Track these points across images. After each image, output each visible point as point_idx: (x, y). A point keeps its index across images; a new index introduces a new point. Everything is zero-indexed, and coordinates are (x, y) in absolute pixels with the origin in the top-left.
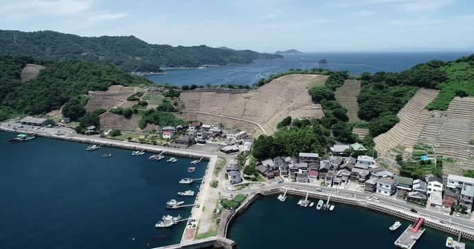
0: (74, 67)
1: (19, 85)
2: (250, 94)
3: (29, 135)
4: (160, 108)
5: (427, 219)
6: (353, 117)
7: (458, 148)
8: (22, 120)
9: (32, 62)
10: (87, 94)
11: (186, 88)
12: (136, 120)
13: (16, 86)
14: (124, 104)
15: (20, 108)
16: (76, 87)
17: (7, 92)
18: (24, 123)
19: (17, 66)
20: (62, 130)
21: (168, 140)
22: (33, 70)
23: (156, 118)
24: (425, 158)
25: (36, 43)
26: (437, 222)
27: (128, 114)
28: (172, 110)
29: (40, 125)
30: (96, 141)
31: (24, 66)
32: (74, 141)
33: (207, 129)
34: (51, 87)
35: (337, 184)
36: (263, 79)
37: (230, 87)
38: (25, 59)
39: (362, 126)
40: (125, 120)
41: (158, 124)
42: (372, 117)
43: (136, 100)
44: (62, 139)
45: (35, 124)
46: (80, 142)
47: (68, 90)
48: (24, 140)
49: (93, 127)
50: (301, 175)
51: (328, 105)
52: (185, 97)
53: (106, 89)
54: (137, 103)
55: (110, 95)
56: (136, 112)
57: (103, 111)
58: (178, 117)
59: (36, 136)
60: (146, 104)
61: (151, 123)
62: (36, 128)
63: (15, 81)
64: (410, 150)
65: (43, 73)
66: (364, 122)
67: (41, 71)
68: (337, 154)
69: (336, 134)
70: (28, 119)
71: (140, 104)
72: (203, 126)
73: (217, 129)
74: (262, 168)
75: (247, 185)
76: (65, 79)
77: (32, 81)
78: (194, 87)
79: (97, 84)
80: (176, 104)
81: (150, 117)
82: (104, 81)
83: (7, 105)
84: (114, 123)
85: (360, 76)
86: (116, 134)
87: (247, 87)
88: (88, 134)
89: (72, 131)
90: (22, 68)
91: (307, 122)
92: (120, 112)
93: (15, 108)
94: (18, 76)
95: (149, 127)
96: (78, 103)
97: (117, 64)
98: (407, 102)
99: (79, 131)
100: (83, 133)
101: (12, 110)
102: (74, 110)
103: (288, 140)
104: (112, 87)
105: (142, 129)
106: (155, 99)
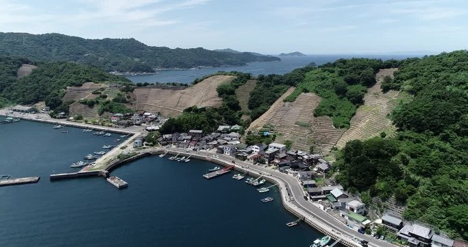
0: (60, 67)
1: (15, 81)
2: (187, 90)
3: (16, 118)
4: (115, 100)
5: (236, 166)
6: (244, 107)
7: (288, 127)
8: (14, 108)
9: (27, 62)
10: (66, 88)
11: (139, 85)
12: (97, 108)
13: (12, 82)
14: (89, 96)
15: (14, 100)
16: (59, 84)
17: (4, 87)
18: (15, 110)
19: (14, 66)
20: (40, 115)
21: (114, 123)
22: (27, 69)
23: (111, 108)
24: (266, 134)
25: (43, 45)
26: (240, 167)
27: (91, 104)
28: (124, 101)
29: (26, 112)
30: (62, 123)
31: (20, 66)
32: (47, 123)
33: (146, 116)
34: (40, 83)
35: (203, 149)
36: (197, 79)
37: (174, 84)
38: (22, 60)
39: (248, 114)
40: (88, 108)
41: (111, 112)
42: (255, 107)
43: (98, 93)
44: (39, 122)
45: (23, 111)
46: (51, 123)
47: (53, 86)
48: (11, 122)
49: (63, 113)
50: (183, 144)
51: (227, 98)
52: (138, 92)
53: (81, 85)
54: (99, 96)
55: (83, 90)
56: (98, 103)
57: (73, 102)
58: (128, 107)
59: (21, 119)
60: (106, 97)
61: (107, 111)
62: (22, 113)
63: (12, 78)
64: (259, 128)
65: (34, 71)
66: (250, 111)
67: (33, 70)
68: (220, 132)
69: (226, 119)
70: (19, 107)
71: (101, 97)
72: (145, 114)
73: (154, 116)
74: (160, 139)
75: (144, 148)
76: (52, 77)
77: (25, 78)
78: (146, 84)
79: (74, 81)
80: (129, 97)
83: (4, 96)
84: (80, 110)
85: (258, 78)
86: (79, 118)
87: (186, 85)
88: (58, 118)
89: (48, 116)
90: (19, 67)
91: (203, 109)
92: (85, 103)
93: (10, 99)
94: (15, 74)
95: (106, 114)
96: (57, 95)
97: (114, 65)
98: (280, 96)
99: (52, 116)
100: (55, 118)
101: (7, 100)
102: (53, 100)
103: (185, 121)
104: (85, 84)
105: (100, 115)
106: (113, 93)
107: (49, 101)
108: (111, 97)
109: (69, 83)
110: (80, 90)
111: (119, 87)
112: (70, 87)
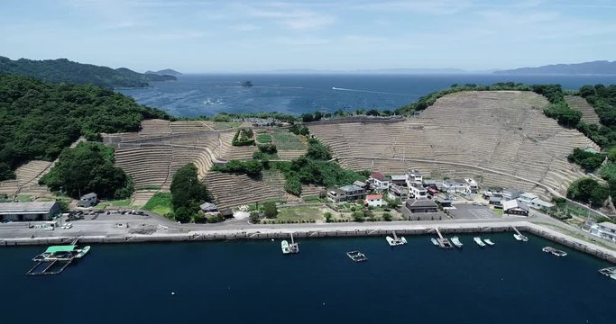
10: (100, 139)
11: (309, 119)
12: (273, 180)
27: (252, 172)
40: (253, 183)
41: (321, 184)
43: (249, 143)
49: (212, 205)
53: (137, 128)
54: (255, 149)
56: (266, 165)
60: (273, 151)
61: (308, 182)
71: (261, 150)
72: (393, 178)
78: (319, 116)
79: (115, 120)
81: (305, 172)
82: (126, 112)
85: (577, 91)
92: (235, 169)
95: (309, 190)
99: (183, 218)
102: (104, 174)
104: (145, 123)
105: (298, 196)
106: (284, 139)
107: (93, 177)
108: (285, 149)
109: (103, 126)
110: (146, 141)
111: (281, 125)
112: (111, 136)
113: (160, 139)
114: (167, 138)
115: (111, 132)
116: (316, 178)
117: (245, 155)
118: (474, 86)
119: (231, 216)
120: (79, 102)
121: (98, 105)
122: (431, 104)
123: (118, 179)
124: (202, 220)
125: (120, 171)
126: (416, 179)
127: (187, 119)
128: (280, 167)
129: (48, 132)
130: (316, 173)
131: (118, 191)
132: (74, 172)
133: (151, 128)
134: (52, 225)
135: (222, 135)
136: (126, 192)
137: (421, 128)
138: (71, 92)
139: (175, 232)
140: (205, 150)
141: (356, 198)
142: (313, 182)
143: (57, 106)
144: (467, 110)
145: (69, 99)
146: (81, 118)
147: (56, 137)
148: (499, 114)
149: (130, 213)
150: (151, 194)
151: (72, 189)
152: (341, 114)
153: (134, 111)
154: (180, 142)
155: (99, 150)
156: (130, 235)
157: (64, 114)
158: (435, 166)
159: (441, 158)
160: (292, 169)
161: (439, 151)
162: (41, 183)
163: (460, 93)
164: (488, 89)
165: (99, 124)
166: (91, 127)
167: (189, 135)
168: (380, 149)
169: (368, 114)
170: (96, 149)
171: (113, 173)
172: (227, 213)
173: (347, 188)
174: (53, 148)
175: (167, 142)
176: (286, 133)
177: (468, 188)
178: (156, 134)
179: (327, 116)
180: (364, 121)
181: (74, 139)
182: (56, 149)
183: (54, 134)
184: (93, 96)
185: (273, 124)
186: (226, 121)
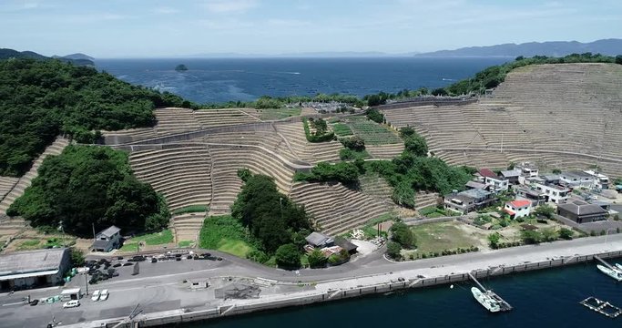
10: (99, 139)
12: (374, 188)
40: (352, 194)
53: (150, 122)
54: (339, 145)
56: (360, 169)
61: (417, 188)
71: (352, 146)
72: (505, 174)
79: (118, 110)
81: (414, 174)
82: (129, 98)
92: (322, 177)
95: (426, 200)
102: (129, 195)
104: (158, 112)
105: (412, 207)
106: (367, 130)
107: (112, 202)
108: (375, 143)
109: (101, 120)
110: (169, 139)
111: (353, 111)
112: (113, 133)
113: (187, 136)
114: (197, 134)
115: (116, 128)
116: (427, 182)
117: (330, 154)
118: (545, 58)
119: (353, 251)
120: (47, 86)
121: (78, 88)
122: (502, 80)
123: (148, 201)
124: (319, 263)
125: (148, 189)
126: (532, 174)
127: (213, 107)
128: (379, 169)
129: (6, 132)
130: (427, 174)
131: (149, 220)
132: (79, 196)
133: (169, 119)
134: (73, 296)
135: (278, 126)
136: (160, 220)
137: (502, 109)
138: (32, 71)
139: (291, 289)
140: (259, 150)
141: (484, 206)
142: (423, 188)
143: (12, 92)
144: (551, 86)
145: (30, 80)
146: (55, 109)
147: (21, 138)
148: (594, 90)
149: (190, 257)
150: (199, 220)
151: (75, 222)
152: (407, 95)
153: (141, 96)
154: (216, 139)
155: (107, 157)
156: (222, 304)
157: (26, 103)
158: (538, 156)
159: (543, 145)
160: (396, 171)
161: (535, 137)
162: (12, 213)
163: (532, 67)
164: (562, 61)
165: (95, 116)
166: (81, 122)
167: (227, 129)
168: (468, 138)
169: (435, 93)
170: (102, 156)
171: (140, 192)
172: (347, 248)
173: (471, 194)
174: (18, 157)
175: (197, 140)
176: (365, 121)
177: (596, 182)
178: (180, 128)
179: (392, 97)
180: (437, 104)
181: (49, 140)
182: (25, 157)
183: (16, 134)
184: (66, 77)
185: (344, 110)
186: (275, 107)
